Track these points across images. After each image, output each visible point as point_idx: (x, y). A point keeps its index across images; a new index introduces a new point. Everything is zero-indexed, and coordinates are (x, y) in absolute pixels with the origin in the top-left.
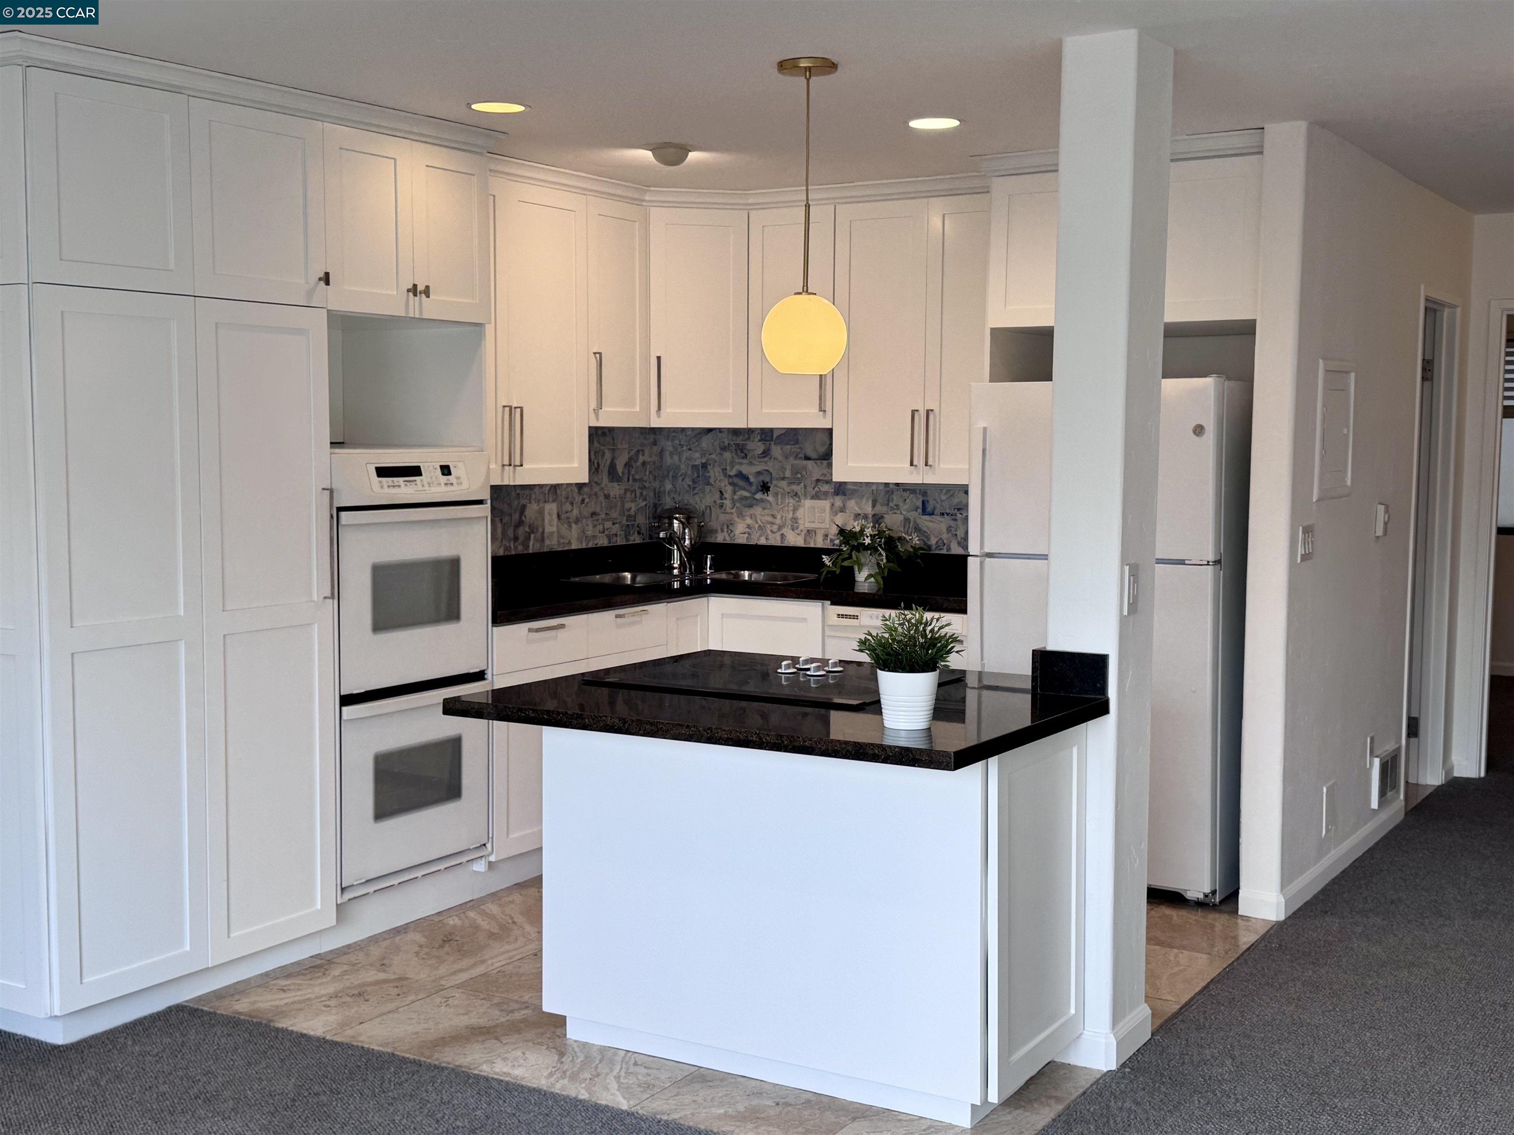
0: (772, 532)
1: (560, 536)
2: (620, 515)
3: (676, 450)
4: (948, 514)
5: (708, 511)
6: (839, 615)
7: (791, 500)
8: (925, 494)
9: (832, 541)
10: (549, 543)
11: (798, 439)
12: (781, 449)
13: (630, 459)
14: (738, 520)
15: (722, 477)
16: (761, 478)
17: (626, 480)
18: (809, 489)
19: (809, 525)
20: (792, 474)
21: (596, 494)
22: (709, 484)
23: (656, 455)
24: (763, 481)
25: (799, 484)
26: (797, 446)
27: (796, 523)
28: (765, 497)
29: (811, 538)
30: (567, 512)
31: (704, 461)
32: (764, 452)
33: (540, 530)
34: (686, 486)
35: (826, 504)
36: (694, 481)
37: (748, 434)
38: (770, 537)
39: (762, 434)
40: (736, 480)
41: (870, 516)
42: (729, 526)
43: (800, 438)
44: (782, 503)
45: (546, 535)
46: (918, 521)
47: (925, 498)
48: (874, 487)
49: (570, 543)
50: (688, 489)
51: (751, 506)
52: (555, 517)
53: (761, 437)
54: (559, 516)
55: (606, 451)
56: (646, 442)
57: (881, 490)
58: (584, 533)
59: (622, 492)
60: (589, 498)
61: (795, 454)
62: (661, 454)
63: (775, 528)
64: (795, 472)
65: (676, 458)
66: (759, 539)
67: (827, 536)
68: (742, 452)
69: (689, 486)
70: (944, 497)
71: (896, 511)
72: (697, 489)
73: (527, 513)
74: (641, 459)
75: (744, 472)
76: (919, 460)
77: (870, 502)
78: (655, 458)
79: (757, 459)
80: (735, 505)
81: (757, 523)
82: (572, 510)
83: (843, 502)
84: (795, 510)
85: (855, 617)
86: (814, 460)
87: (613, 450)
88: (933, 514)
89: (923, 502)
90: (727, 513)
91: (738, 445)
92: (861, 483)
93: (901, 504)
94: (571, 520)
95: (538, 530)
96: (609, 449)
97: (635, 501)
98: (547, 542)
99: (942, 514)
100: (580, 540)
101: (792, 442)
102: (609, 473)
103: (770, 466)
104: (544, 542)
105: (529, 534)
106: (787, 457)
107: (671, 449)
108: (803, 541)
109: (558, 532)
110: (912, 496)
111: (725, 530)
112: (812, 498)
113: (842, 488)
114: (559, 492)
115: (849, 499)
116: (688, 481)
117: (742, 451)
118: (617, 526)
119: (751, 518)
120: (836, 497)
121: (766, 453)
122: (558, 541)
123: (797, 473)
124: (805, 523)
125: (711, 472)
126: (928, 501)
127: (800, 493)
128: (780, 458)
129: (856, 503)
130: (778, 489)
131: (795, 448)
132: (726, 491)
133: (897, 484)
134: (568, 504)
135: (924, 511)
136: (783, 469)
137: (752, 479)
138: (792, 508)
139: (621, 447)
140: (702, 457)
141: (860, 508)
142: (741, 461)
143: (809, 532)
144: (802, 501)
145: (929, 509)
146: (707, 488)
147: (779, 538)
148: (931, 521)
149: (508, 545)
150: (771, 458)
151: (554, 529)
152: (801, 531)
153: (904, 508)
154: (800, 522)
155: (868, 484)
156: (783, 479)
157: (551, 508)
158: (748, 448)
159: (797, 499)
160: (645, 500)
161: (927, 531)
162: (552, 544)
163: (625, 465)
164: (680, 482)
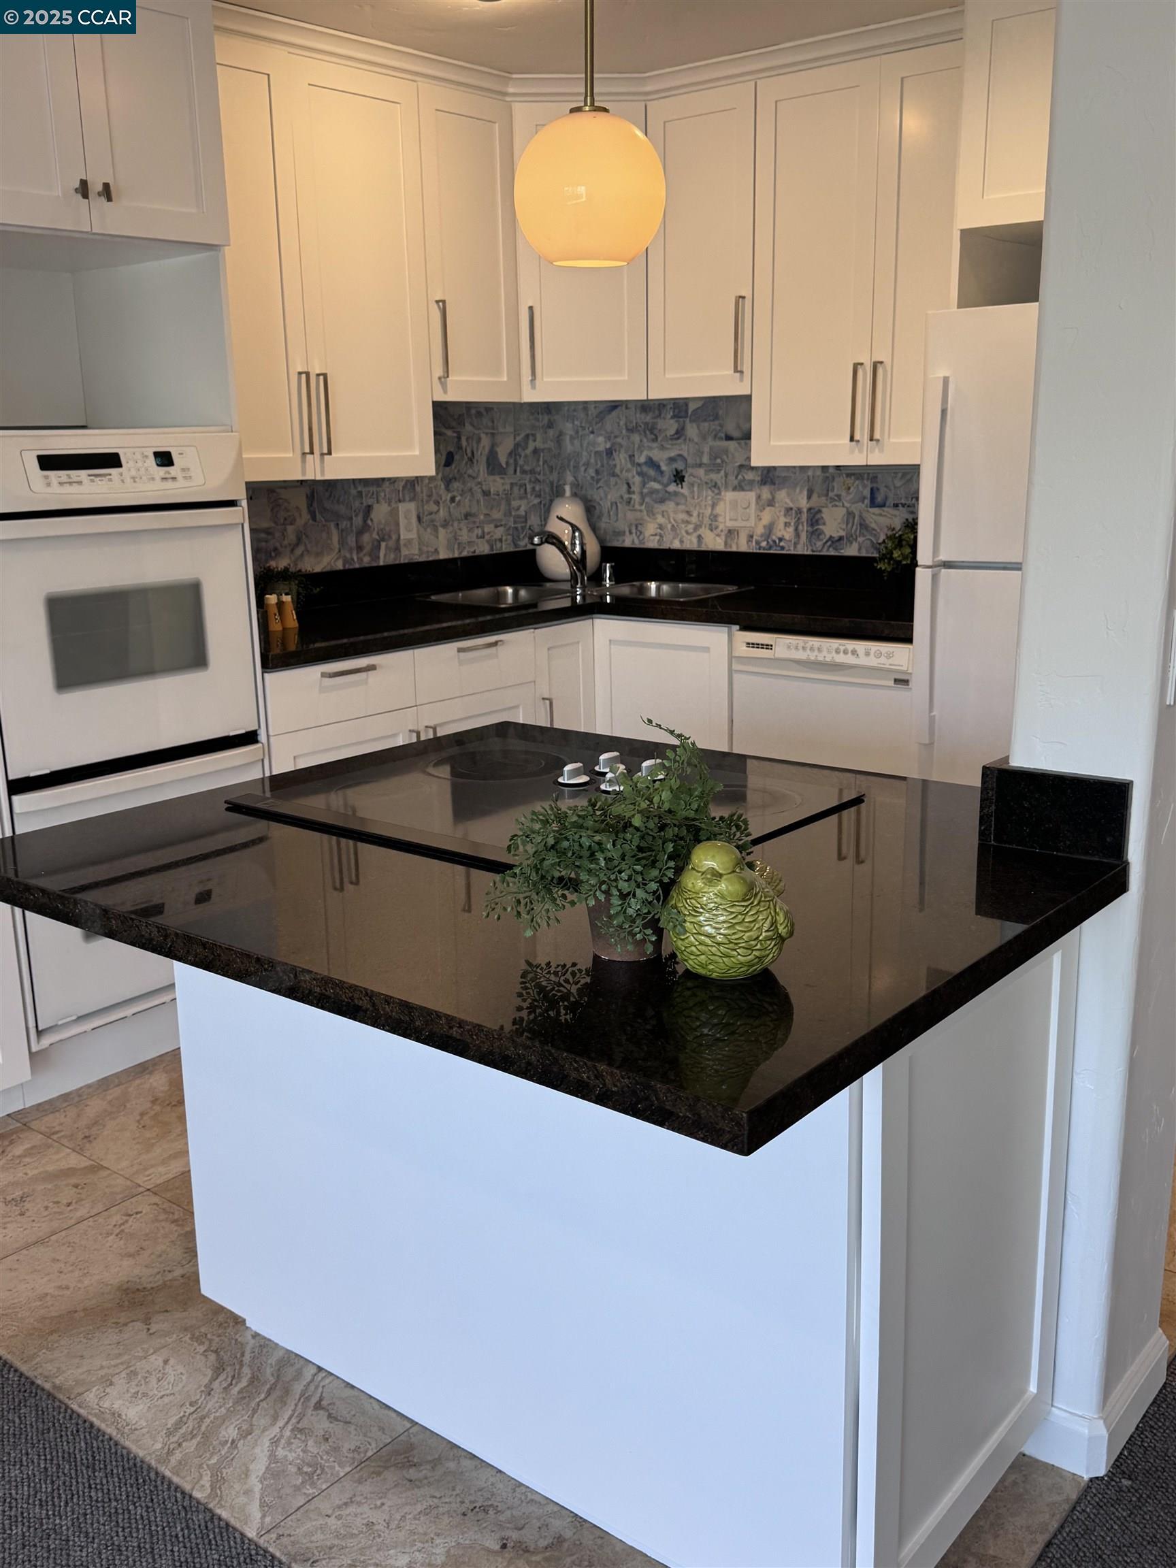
0: (687, 533)
1: (421, 543)
2: (505, 515)
3: (577, 432)
4: (903, 505)
5: (614, 508)
6: (749, 644)
7: (710, 492)
8: (874, 479)
9: (758, 543)
10: (407, 553)
11: (717, 414)
12: (698, 428)
13: (517, 445)
14: (648, 519)
15: (629, 466)
16: (675, 466)
17: (512, 472)
18: (731, 478)
19: (730, 524)
20: (710, 459)
21: (471, 490)
22: (614, 475)
23: (551, 441)
24: (676, 470)
25: (719, 471)
26: (717, 422)
27: (716, 521)
28: (679, 489)
29: (732, 539)
30: (431, 514)
31: (608, 446)
32: (677, 432)
33: (394, 537)
34: (589, 478)
35: (751, 496)
36: (597, 472)
37: (659, 410)
38: (684, 539)
39: (674, 409)
40: (645, 469)
41: (805, 510)
42: (638, 526)
43: (721, 412)
44: (698, 498)
45: (402, 542)
46: (865, 515)
47: (875, 485)
48: (810, 473)
49: (436, 551)
50: (591, 481)
51: (662, 501)
52: (414, 520)
53: (674, 412)
54: (419, 519)
55: (483, 436)
56: (537, 424)
57: (819, 476)
58: (456, 539)
59: (508, 487)
60: (461, 495)
61: (714, 433)
62: (559, 440)
63: (690, 528)
64: (714, 456)
65: (577, 442)
66: (671, 543)
67: (752, 537)
68: (652, 433)
69: (592, 478)
70: (898, 483)
71: (837, 503)
72: (602, 481)
73: (373, 515)
74: (531, 446)
75: (655, 459)
76: (862, 433)
77: (805, 493)
78: (550, 444)
79: (670, 442)
80: (644, 501)
81: (670, 522)
82: (438, 511)
83: (771, 493)
84: (713, 506)
85: (768, 647)
86: (737, 439)
87: (493, 434)
88: (883, 505)
89: (872, 490)
90: (635, 510)
91: (646, 424)
92: (794, 467)
93: (844, 494)
94: (438, 524)
95: (390, 537)
96: (487, 434)
97: (526, 498)
98: (405, 552)
99: (896, 506)
100: (450, 547)
101: (711, 418)
102: (488, 464)
103: (683, 449)
104: (400, 551)
105: (379, 542)
106: (704, 438)
107: (571, 432)
108: (723, 544)
109: (419, 537)
110: (857, 482)
111: (634, 531)
112: (735, 489)
113: (771, 475)
114: (418, 488)
115: (779, 489)
116: (591, 472)
117: (651, 431)
118: (501, 529)
119: (663, 516)
120: (763, 487)
121: (680, 433)
122: (420, 549)
123: (715, 459)
124: (726, 522)
125: (616, 457)
126: (878, 489)
127: (719, 483)
128: (696, 440)
129: (788, 495)
130: (694, 479)
131: (715, 425)
132: (634, 483)
133: (838, 468)
134: (432, 503)
135: (873, 503)
136: (700, 453)
137: (664, 468)
138: (710, 502)
139: (501, 430)
140: (606, 442)
141: (792, 500)
142: (650, 444)
143: (731, 532)
144: (723, 493)
145: (879, 499)
146: (613, 480)
147: (695, 540)
148: (880, 515)
149: (348, 556)
150: (685, 440)
151: (413, 535)
152: (722, 531)
153: (847, 498)
154: (720, 519)
155: (803, 469)
156: (700, 465)
157: (406, 511)
158: (659, 427)
159: (716, 491)
160: (539, 496)
161: (876, 528)
162: (412, 553)
163: (510, 454)
164: (582, 473)
